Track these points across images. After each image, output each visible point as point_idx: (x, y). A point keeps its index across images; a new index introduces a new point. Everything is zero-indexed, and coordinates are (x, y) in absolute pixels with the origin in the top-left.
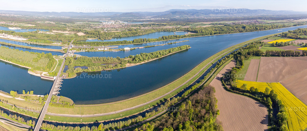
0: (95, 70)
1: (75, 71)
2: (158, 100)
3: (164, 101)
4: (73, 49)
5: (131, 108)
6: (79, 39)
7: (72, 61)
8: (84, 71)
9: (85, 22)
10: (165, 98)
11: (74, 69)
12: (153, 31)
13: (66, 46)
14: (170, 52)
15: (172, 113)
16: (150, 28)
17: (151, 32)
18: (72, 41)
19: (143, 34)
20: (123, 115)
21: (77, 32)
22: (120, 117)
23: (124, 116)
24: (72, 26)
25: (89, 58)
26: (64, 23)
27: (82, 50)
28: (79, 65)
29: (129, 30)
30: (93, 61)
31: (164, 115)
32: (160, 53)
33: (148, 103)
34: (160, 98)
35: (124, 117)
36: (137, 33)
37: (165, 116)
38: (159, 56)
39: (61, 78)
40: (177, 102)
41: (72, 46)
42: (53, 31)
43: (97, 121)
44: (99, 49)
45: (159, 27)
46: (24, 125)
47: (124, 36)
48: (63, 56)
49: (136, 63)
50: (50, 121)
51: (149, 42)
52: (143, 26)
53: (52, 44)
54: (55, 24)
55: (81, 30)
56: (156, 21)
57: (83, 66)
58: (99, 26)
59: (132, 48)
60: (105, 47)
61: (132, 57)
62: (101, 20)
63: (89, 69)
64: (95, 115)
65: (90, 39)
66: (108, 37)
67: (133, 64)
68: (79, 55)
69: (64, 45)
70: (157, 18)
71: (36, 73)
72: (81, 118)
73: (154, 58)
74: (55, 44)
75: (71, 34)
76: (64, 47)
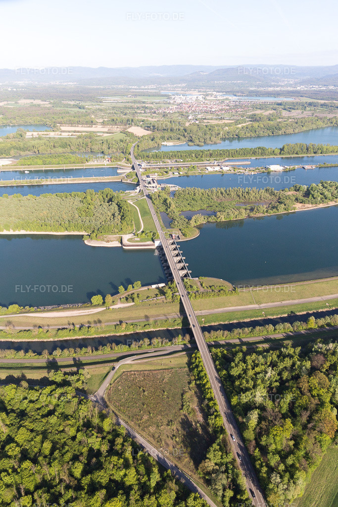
0: (232, 218)
4: (148, 171)
6: (144, 145)
9: (125, 97)
12: (320, 123)
16: (307, 113)
17: (314, 127)
18: (132, 153)
19: (297, 131)
20: (330, 304)
21: (124, 127)
22: (326, 307)
23: (333, 306)
27: (170, 173)
28: (189, 208)
29: (254, 119)
30: (214, 198)
36: (280, 129)
39: (170, 241)
41: (143, 165)
42: (63, 128)
43: (292, 312)
44: (210, 169)
45: (331, 112)
46: (169, 347)
47: (248, 135)
48: (136, 191)
49: (316, 203)
50: (207, 326)
51: (321, 153)
52: (285, 109)
53: (87, 164)
54: (50, 105)
55: (132, 120)
56: (316, 94)
57: (199, 209)
58: (170, 108)
59: (288, 167)
60: (219, 164)
61: (301, 189)
62: (162, 90)
63: (221, 216)
64: (283, 302)
65: (170, 144)
66: (212, 138)
67: (310, 205)
68: (173, 185)
69: (119, 163)
70: (314, 86)
71: (108, 241)
72: (261, 310)
74: (96, 163)
75: (115, 132)
76: (122, 168)
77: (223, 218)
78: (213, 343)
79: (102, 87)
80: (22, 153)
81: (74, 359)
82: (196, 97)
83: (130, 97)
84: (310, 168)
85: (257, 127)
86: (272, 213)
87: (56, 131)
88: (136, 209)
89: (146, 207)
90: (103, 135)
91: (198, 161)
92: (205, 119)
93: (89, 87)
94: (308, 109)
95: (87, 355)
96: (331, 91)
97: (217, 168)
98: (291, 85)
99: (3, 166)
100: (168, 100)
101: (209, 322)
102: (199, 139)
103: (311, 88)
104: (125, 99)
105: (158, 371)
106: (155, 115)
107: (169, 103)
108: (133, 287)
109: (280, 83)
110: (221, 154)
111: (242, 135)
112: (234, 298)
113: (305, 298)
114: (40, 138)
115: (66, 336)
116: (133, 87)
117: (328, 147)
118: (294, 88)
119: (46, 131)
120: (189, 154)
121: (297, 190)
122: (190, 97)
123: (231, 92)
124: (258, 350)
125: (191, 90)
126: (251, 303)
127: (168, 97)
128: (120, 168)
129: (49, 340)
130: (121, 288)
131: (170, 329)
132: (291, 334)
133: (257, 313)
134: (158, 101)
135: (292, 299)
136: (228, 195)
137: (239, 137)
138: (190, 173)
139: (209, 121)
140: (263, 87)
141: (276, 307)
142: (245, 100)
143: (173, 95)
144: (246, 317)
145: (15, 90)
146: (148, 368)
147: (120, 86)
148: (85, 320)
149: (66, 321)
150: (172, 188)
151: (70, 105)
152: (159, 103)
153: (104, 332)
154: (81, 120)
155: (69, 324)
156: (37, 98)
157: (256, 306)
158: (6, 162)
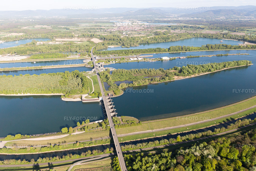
0: (141, 84)
2: (224, 118)
3: (232, 120)
4: (99, 61)
5: (196, 123)
10: (232, 117)
12: (189, 36)
14: (225, 66)
15: (247, 133)
16: (183, 31)
17: (186, 37)
18: (92, 51)
19: (177, 40)
20: (189, 128)
21: (89, 38)
22: (187, 130)
23: (191, 129)
27: (111, 62)
28: (119, 79)
29: (156, 34)
30: (133, 74)
32: (212, 66)
33: (213, 119)
34: (226, 117)
35: (191, 131)
36: (169, 39)
37: (237, 134)
38: (212, 70)
39: (108, 97)
40: (248, 124)
41: (97, 58)
42: (57, 40)
43: (169, 133)
44: (132, 59)
45: (195, 30)
46: (102, 155)
47: (153, 42)
48: (92, 71)
49: (185, 76)
50: (124, 142)
51: (189, 51)
52: (172, 29)
53: (68, 58)
54: (51, 28)
55: (93, 35)
56: (187, 22)
57: (124, 80)
58: (114, 29)
59: (172, 58)
60: (137, 57)
61: (177, 69)
62: (111, 20)
63: (135, 84)
64: (165, 128)
65: (112, 46)
66: (134, 44)
67: (182, 77)
68: (112, 68)
69: (84, 57)
70: (187, 18)
71: (74, 98)
72: (153, 133)
73: (205, 72)
74: (72, 57)
75: (84, 41)
76: (86, 60)
77: (136, 84)
78: (126, 152)
79: (79, 19)
80: (33, 53)
81: (49, 163)
82: (128, 23)
83: (94, 23)
84: (183, 58)
85: (157, 38)
86: (162, 81)
87: (53, 41)
88: (91, 81)
89: (96, 79)
90: (77, 43)
91: (126, 55)
92: (131, 34)
93: (73, 18)
94: (183, 29)
95: (56, 161)
96: (195, 20)
97: (136, 59)
98: (176, 17)
99: (22, 59)
100: (114, 25)
101: (125, 140)
102: (127, 44)
103: (185, 19)
104: (91, 24)
105: (94, 169)
106: (106, 32)
107: (114, 26)
108: (85, 123)
109: (170, 17)
110: (138, 52)
111: (150, 42)
112: (139, 127)
113: (176, 126)
114: (44, 45)
115: (46, 151)
116: (96, 19)
117: (192, 48)
118: (177, 19)
119: (48, 41)
120: (121, 52)
121: (176, 69)
122: (125, 23)
123: (145, 21)
124: (149, 154)
125: (125, 20)
126: (148, 129)
127: (113, 23)
128: (85, 60)
129: (36, 153)
130: (78, 123)
131: (104, 145)
132: (168, 145)
133: (151, 134)
134: (108, 25)
135: (170, 127)
136: (140, 72)
137: (148, 43)
138: (121, 62)
139: (133, 35)
140: (162, 18)
141: (161, 131)
142: (152, 25)
143: (116, 22)
144: (145, 137)
145: (34, 20)
146: (89, 167)
147: (89, 18)
148: (57, 142)
149: (46, 142)
150: (111, 69)
151: (61, 28)
152: (108, 26)
153: (67, 148)
154: (66, 35)
155: (48, 144)
156: (45, 24)
157: (150, 131)
158: (24, 57)
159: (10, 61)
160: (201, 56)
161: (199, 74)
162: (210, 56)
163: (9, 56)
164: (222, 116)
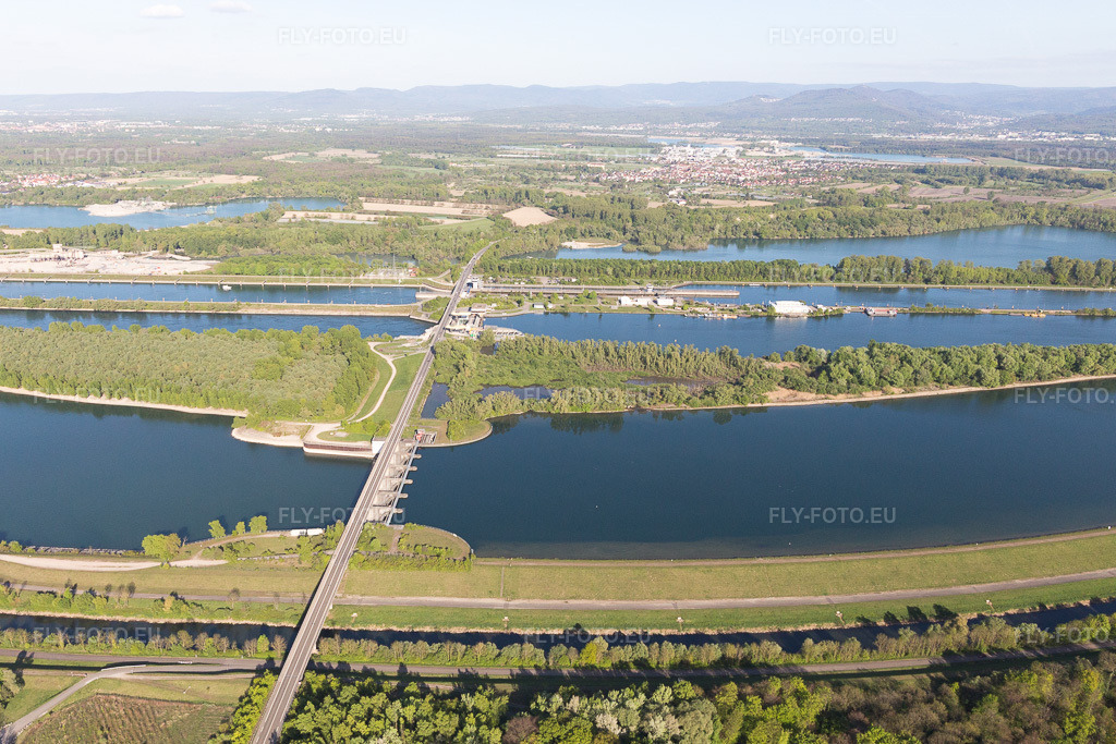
0: (591, 408)
1: (486, 411)
2: (897, 600)
3: (936, 617)
4: (480, 297)
5: (739, 601)
6: (513, 244)
7: (472, 359)
8: (531, 412)
9: (556, 149)
10: (949, 605)
11: (480, 400)
12: (992, 217)
13: (441, 287)
14: (1076, 367)
15: (956, 685)
16: (977, 194)
17: (972, 223)
18: (476, 258)
20: (688, 621)
21: (504, 207)
22: (675, 625)
23: (691, 625)
24: (477, 172)
25: (562, 344)
26: (432, 157)
27: (527, 304)
28: (509, 379)
30: (584, 362)
31: (910, 676)
32: (999, 358)
33: (836, 599)
34: (913, 598)
35: (692, 631)
36: (872, 224)
37: (907, 681)
38: (992, 375)
39: (407, 445)
40: (1012, 649)
41: (475, 285)
42: (367, 206)
43: (578, 626)
44: (627, 301)
45: (1047, 190)
46: (234, 659)
47: (786, 234)
48: (421, 337)
49: (829, 392)
51: (943, 283)
52: (927, 182)
53: (361, 277)
54: (378, 161)
55: (527, 194)
57: (529, 383)
58: (642, 171)
59: (824, 309)
60: (659, 293)
61: (811, 358)
62: (655, 134)
64: (572, 602)
65: (582, 245)
66: (686, 237)
67: (814, 395)
68: (511, 331)
69: (430, 279)
70: (1046, 134)
72: (506, 612)
73: (951, 384)
74: (381, 275)
75: (475, 218)
76: (428, 290)
78: (335, 666)
79: (519, 127)
80: (242, 251)
81: (22, 654)
82: (721, 149)
83: (568, 147)
84: (885, 313)
85: (815, 217)
86: (699, 405)
87: (348, 211)
88: (391, 374)
89: (412, 371)
90: (442, 222)
91: (613, 284)
92: (707, 196)
93: (491, 125)
94: (987, 183)
96: (1083, 146)
97: (644, 302)
98: (984, 130)
100: (652, 155)
101: (365, 622)
102: (655, 237)
103: (1035, 137)
104: (552, 151)
106: (596, 184)
107: (647, 162)
108: (248, 529)
109: (959, 126)
111: (768, 233)
113: (632, 599)
114: (302, 224)
115: (44, 609)
116: (592, 128)
117: (964, 269)
118: (990, 136)
119: (328, 210)
121: (802, 358)
122: (707, 150)
123: (817, 141)
125: (722, 136)
126: (491, 594)
127: (655, 148)
128: (423, 289)
130: (216, 527)
132: (534, 672)
133: (489, 616)
134: (623, 156)
137: (761, 239)
138: (573, 308)
139: (711, 201)
140: (909, 133)
141: (545, 610)
143: (671, 145)
144: (457, 624)
145: (329, 130)
147: (562, 126)
148: (101, 583)
149: (64, 579)
151: (417, 160)
152: (623, 161)
154: (414, 191)
155: (67, 586)
156: (360, 146)
157: (499, 602)
158: (201, 266)
159: (140, 277)
160: (988, 311)
161: (912, 391)
162: (1035, 315)
163: (151, 258)
164: (894, 593)
